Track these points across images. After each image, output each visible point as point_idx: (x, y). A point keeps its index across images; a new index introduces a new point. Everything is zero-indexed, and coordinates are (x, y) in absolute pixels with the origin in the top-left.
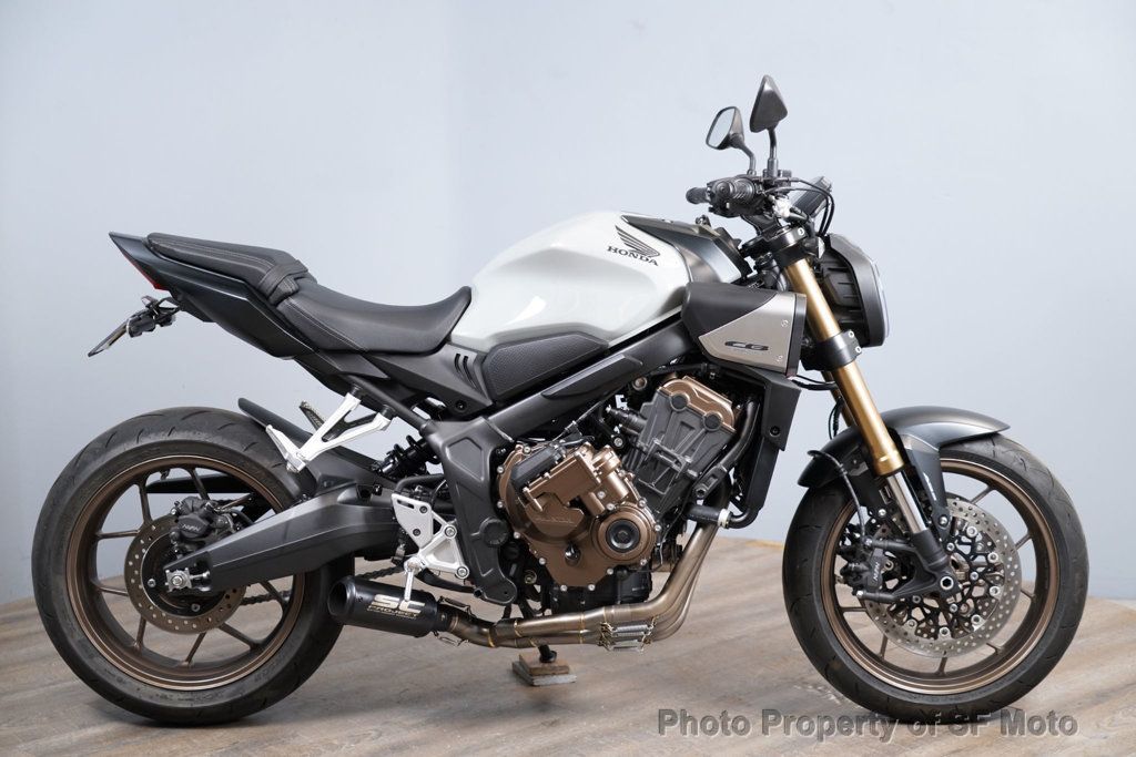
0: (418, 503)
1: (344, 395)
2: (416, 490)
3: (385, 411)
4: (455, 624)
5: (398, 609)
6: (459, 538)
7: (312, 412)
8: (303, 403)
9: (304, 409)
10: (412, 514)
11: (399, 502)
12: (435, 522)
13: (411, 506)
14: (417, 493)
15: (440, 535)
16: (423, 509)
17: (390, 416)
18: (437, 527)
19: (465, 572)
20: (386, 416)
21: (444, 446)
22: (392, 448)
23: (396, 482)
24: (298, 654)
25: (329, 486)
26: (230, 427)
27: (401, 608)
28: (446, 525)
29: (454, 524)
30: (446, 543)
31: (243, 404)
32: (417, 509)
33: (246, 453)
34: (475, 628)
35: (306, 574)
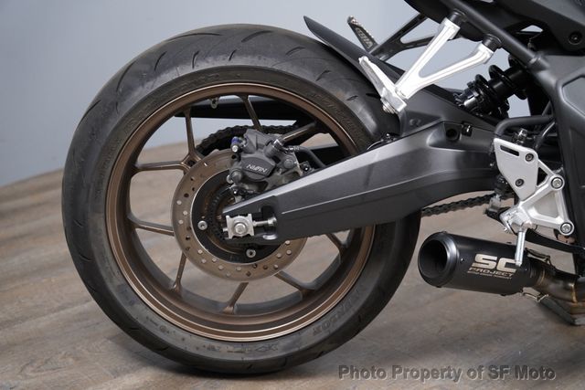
0: (524, 150)
1: (439, 21)
2: (521, 133)
3: (488, 42)
4: (542, 279)
5: (495, 269)
6: (566, 191)
7: (361, 28)
8: (350, 19)
9: (354, 27)
10: (516, 162)
11: (504, 148)
12: (540, 170)
13: (516, 153)
14: (521, 138)
15: (545, 186)
16: (530, 157)
17: (493, 47)
18: (541, 176)
19: (568, 229)
20: (489, 47)
21: (557, 84)
22: (473, 79)
23: (495, 124)
24: (363, 306)
25: (415, 126)
26: (298, 52)
27: (498, 268)
28: (552, 175)
29: (561, 174)
30: (550, 195)
31: (311, 25)
32: (522, 157)
33: (319, 84)
34: (561, 284)
35: (376, 226)
